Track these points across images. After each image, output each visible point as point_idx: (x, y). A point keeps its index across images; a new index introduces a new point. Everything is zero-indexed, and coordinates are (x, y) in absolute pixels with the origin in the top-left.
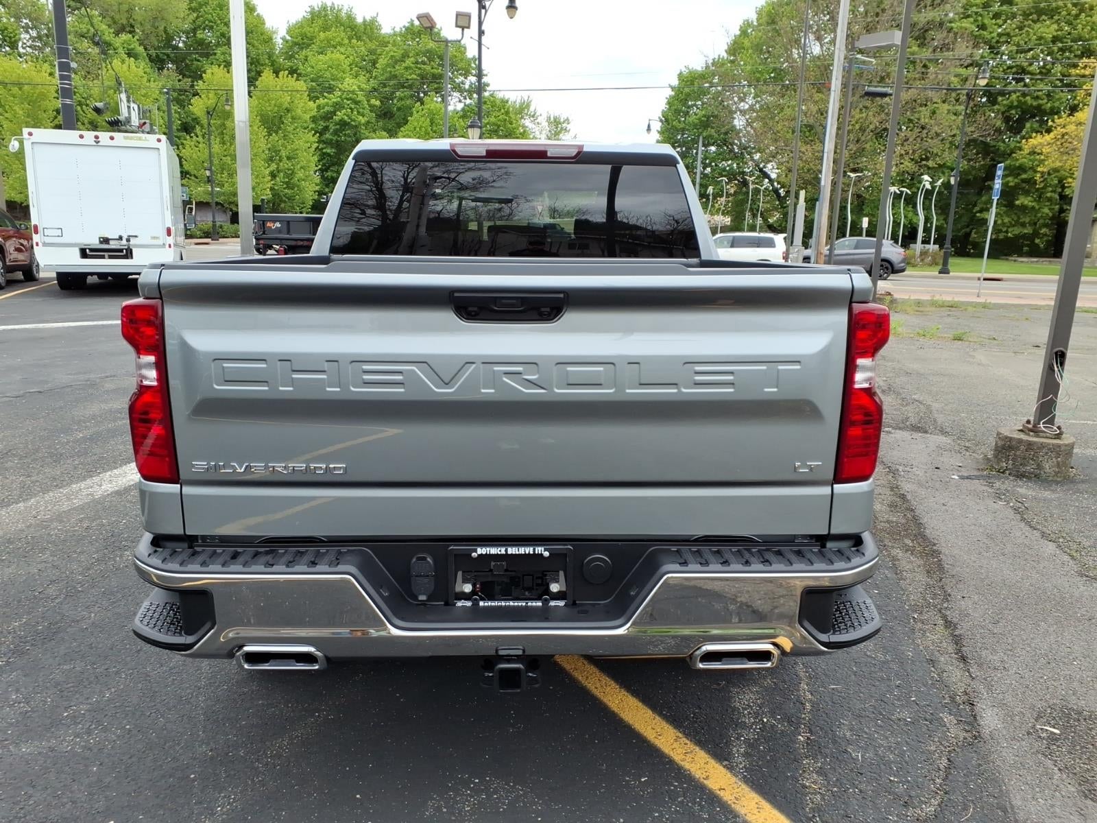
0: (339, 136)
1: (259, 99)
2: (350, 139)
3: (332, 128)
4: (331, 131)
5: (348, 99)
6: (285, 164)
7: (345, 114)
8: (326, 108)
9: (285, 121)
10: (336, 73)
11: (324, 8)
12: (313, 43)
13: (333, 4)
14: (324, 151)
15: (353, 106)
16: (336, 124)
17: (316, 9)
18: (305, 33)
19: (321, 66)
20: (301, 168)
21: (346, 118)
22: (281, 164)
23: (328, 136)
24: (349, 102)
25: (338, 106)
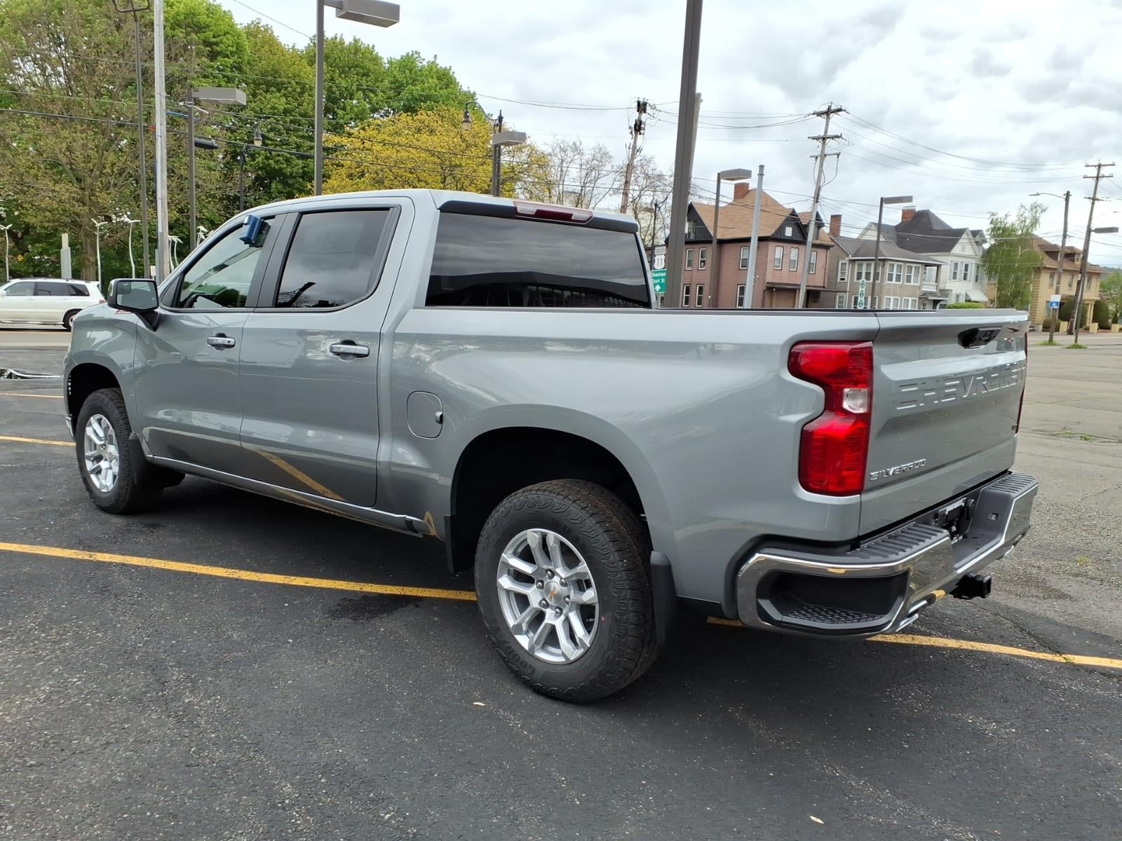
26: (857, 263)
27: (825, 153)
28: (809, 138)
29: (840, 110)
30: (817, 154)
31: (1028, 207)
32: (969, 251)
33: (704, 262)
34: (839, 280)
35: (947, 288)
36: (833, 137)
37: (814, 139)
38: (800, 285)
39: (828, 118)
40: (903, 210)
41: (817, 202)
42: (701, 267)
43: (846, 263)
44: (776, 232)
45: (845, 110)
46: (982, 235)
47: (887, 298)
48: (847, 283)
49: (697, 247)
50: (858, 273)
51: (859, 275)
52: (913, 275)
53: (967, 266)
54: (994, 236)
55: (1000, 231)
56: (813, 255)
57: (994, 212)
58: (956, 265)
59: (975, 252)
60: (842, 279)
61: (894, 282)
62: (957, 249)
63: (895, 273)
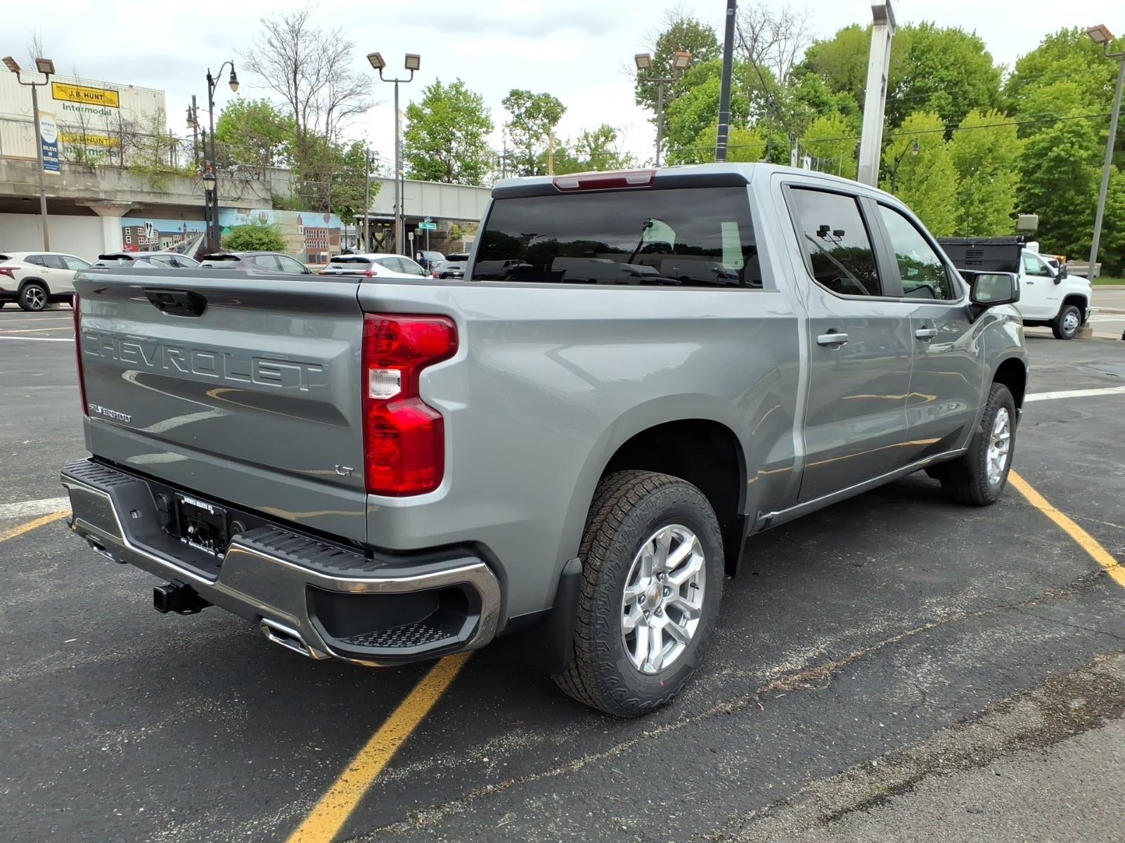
0: (1052, 174)
1: (959, 141)
2: (1065, 176)
3: (1045, 164)
4: (1044, 169)
5: (1069, 132)
6: (976, 208)
7: (1062, 150)
8: (1042, 145)
9: (984, 163)
10: (1062, 104)
11: (1064, 34)
12: (1042, 75)
13: (1076, 28)
14: (1032, 191)
15: (1074, 140)
16: (1051, 160)
17: (1054, 36)
18: (1035, 65)
19: (1046, 98)
20: (994, 211)
21: (1063, 153)
22: (972, 208)
23: (1038, 175)
24: (1070, 136)
25: (1055, 141)
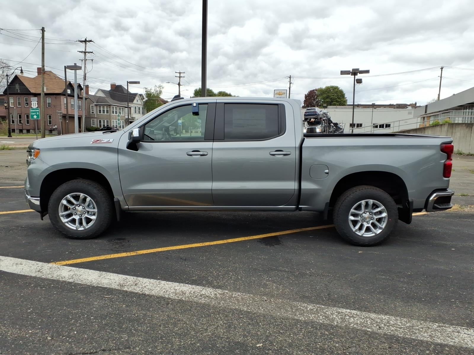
26: (98, 106)
27: (86, 59)
28: (78, 51)
29: (91, 41)
30: (82, 59)
31: (158, 86)
32: (139, 102)
33: (27, 103)
34: (91, 113)
35: (133, 117)
36: (89, 53)
37: (80, 52)
38: (74, 115)
39: (86, 44)
40: (111, 85)
41: (85, 80)
42: (26, 106)
43: (93, 106)
44: (63, 91)
45: (93, 41)
46: (143, 96)
47: (113, 121)
48: (95, 114)
49: (22, 96)
50: (99, 110)
51: (100, 111)
52: (121, 111)
53: (139, 108)
54: (147, 97)
55: (149, 95)
56: (80, 102)
57: (147, 87)
58: (135, 107)
59: (142, 103)
60: (92, 113)
61: (115, 114)
62: (135, 101)
63: (114, 110)
